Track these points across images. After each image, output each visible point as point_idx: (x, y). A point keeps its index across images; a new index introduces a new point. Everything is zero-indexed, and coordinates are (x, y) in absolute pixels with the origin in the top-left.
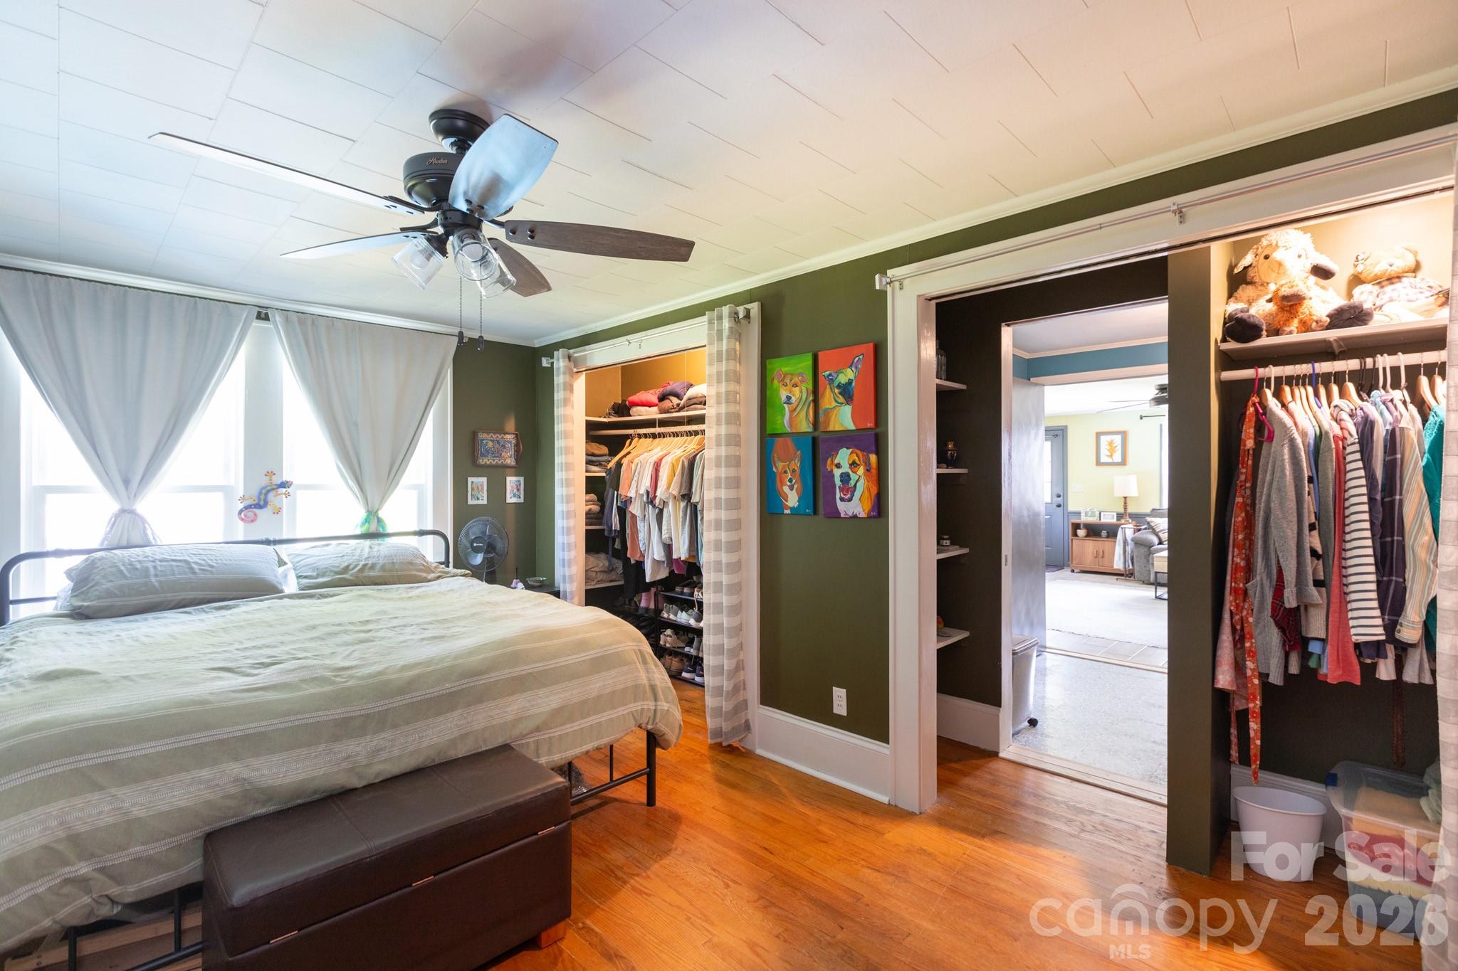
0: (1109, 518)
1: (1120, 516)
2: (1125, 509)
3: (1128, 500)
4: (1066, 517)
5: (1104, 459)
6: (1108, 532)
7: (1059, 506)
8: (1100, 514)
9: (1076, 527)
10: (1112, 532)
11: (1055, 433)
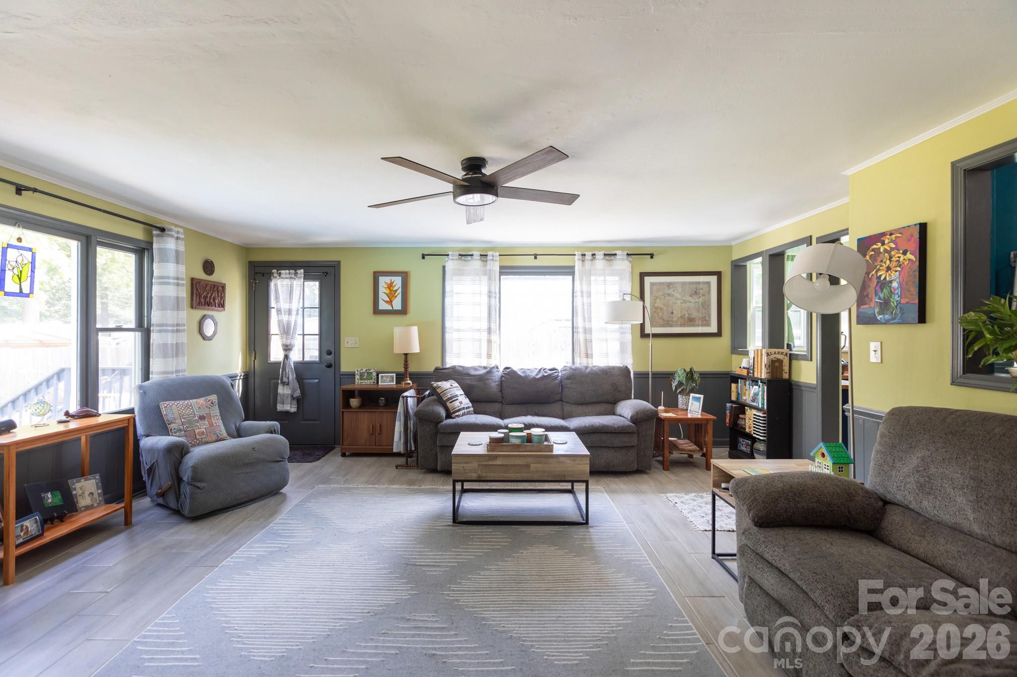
0: (387, 382)
1: (400, 377)
2: (406, 366)
3: (409, 356)
4: (338, 380)
5: (383, 306)
6: (386, 400)
7: (329, 366)
8: (378, 375)
9: (349, 394)
10: (392, 397)
11: (325, 270)
